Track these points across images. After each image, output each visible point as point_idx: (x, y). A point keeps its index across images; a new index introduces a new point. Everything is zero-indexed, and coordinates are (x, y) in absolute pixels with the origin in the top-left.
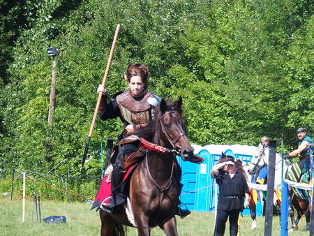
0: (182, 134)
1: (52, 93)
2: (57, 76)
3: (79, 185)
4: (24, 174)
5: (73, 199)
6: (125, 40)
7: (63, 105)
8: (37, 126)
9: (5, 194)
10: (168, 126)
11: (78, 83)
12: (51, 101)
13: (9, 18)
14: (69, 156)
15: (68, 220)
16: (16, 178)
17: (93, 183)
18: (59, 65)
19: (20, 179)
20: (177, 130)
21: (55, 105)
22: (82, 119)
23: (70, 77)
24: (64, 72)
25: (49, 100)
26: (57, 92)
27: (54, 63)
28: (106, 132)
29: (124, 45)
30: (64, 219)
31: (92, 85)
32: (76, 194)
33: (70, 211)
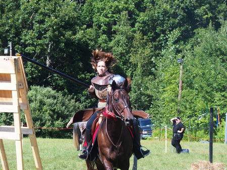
0: (125, 107)
1: (181, 83)
2: (183, 73)
3: (195, 132)
4: (166, 127)
5: (193, 140)
6: (218, 53)
7: (186, 89)
8: (173, 100)
9: (156, 138)
10: (116, 100)
11: (194, 77)
12: (180, 87)
13: (157, 43)
14: (190, 117)
15: (190, 151)
16: (162, 129)
17: (203, 131)
18: (183, 68)
19: (164, 130)
20: (122, 103)
21: (182, 89)
22: (196, 96)
23: (190, 74)
24: (187, 71)
25: (178, 87)
26: (183, 82)
27: (181, 67)
28: (209, 103)
29: (218, 56)
30: (188, 151)
31: (201, 78)
32: (194, 137)
33: (191, 146)
